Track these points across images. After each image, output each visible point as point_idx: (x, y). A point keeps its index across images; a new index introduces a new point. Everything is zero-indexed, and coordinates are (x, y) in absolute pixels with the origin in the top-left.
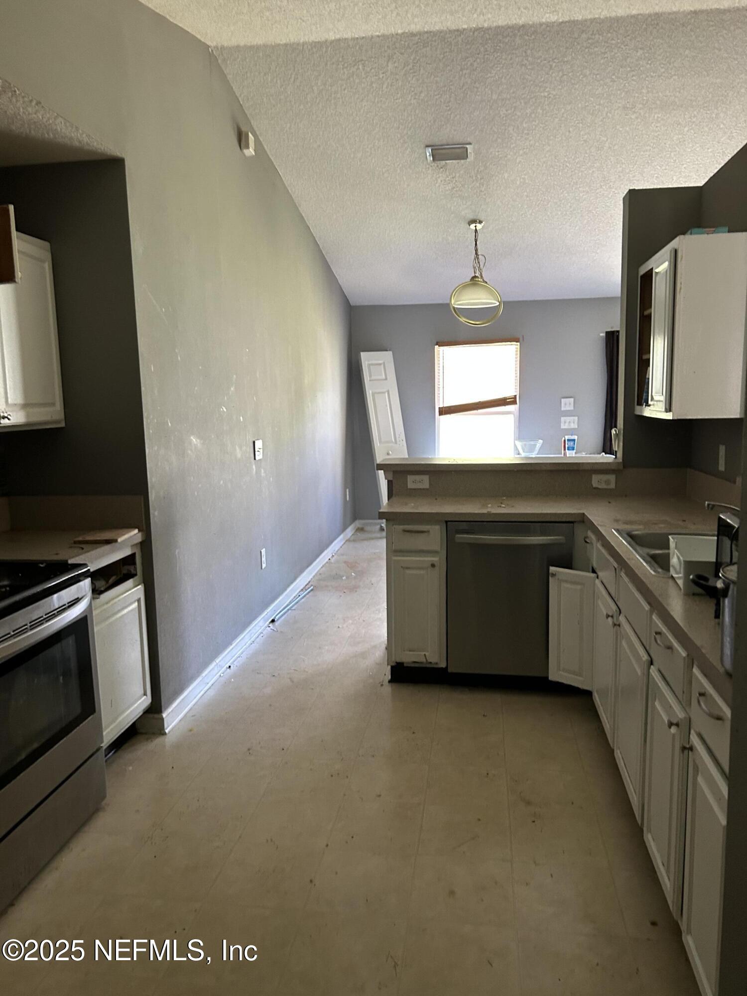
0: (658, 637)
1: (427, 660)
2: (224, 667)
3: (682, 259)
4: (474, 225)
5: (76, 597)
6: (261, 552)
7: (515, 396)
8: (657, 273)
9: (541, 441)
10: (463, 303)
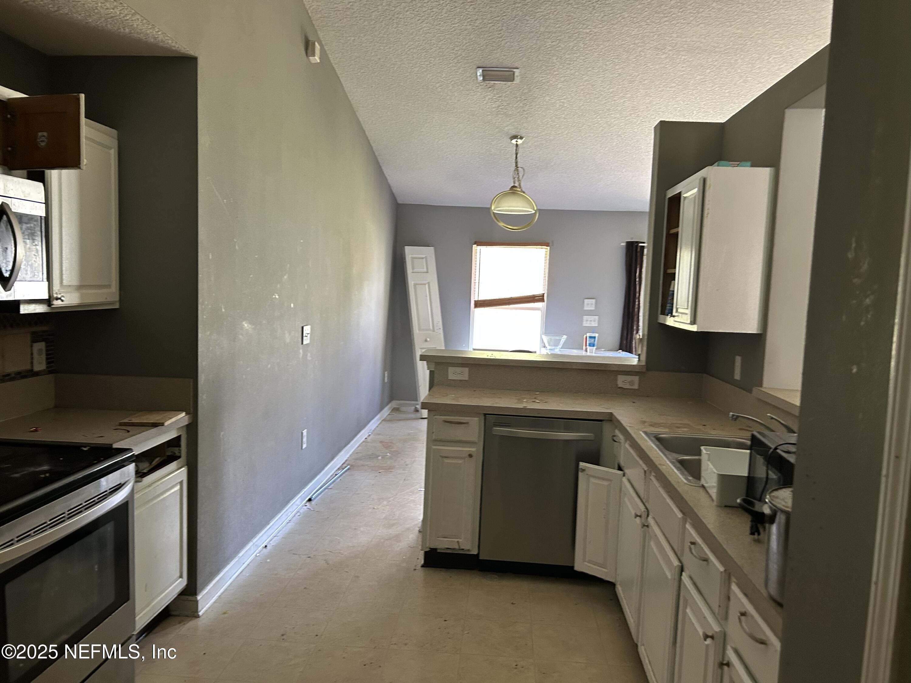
0: (692, 546)
1: (459, 546)
2: (260, 546)
3: (710, 187)
4: (516, 140)
5: (118, 483)
6: (302, 433)
7: (544, 294)
8: (685, 198)
9: (565, 337)
10: (503, 209)
